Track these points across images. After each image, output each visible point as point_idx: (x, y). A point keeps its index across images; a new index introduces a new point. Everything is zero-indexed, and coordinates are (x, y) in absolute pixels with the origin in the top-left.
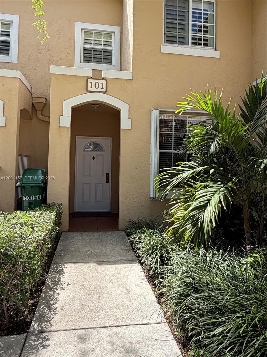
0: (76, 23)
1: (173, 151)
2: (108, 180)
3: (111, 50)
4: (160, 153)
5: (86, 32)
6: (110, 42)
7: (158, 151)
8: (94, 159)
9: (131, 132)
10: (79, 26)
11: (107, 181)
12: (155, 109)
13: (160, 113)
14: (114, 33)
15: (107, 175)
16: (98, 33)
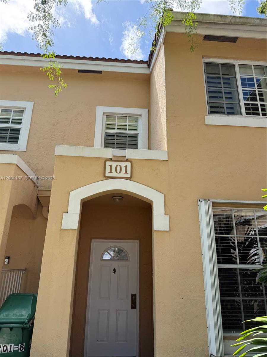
0: (98, 107)
1: (239, 266)
2: (135, 305)
3: (138, 134)
4: (220, 270)
5: (108, 116)
6: (136, 126)
7: (217, 266)
8: (114, 273)
9: (170, 236)
10: (100, 110)
11: (134, 307)
12: (205, 200)
13: (213, 206)
14: (141, 116)
15: (134, 296)
16: (123, 117)
